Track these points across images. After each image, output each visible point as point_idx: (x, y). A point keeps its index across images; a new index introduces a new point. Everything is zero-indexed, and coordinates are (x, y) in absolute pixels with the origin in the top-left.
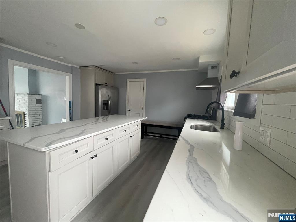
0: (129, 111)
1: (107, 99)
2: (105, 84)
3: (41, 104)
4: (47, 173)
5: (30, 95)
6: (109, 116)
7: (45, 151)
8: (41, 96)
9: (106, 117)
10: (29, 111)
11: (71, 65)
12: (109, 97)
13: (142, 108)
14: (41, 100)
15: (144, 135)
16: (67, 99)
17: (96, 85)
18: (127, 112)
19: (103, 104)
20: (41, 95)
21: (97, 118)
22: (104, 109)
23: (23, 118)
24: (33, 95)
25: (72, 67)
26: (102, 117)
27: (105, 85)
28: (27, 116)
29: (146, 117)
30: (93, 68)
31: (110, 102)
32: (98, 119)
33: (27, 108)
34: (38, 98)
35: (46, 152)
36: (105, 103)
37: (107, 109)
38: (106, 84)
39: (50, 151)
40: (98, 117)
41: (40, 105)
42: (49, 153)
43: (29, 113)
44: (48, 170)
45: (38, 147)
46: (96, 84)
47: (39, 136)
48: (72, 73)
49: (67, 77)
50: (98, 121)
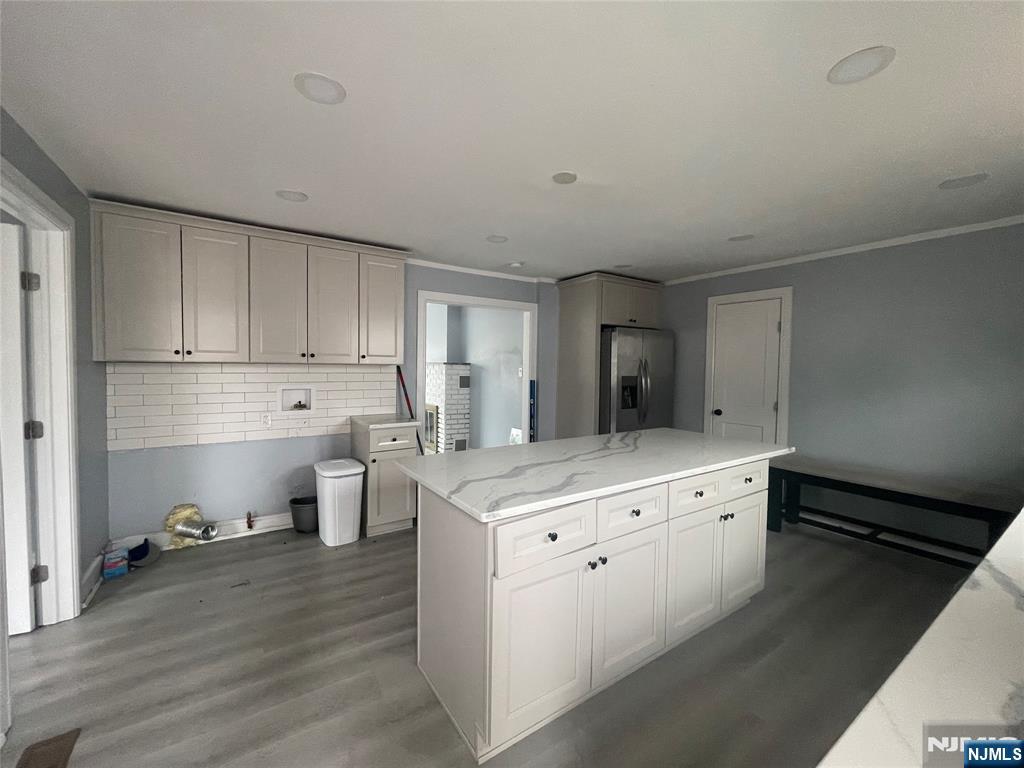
0: (716, 416)
1: (635, 374)
2: (629, 324)
3: (468, 387)
4: (489, 580)
5: (449, 366)
6: (643, 431)
7: (487, 523)
8: (468, 367)
9: (633, 435)
10: (447, 404)
11: (535, 280)
12: (643, 366)
13: (772, 405)
14: (468, 378)
15: (782, 515)
16: (525, 374)
17: (602, 331)
18: (709, 418)
19: (624, 388)
20: (469, 364)
21: (605, 436)
22: (624, 405)
23: (435, 419)
24: (454, 366)
25: (539, 284)
26: (620, 435)
27: (630, 328)
28: (442, 416)
29: (789, 446)
30: (595, 278)
31: (646, 383)
32: (609, 441)
33: (443, 397)
34: (463, 371)
35: (489, 525)
36: (630, 387)
37: (634, 405)
38: (633, 324)
39: (497, 523)
40: (608, 435)
41: (466, 390)
42: (495, 529)
43: (446, 410)
44: (490, 571)
45: (474, 509)
46: (604, 327)
47: (473, 478)
48: (538, 302)
49: (527, 315)
50: (609, 448)
